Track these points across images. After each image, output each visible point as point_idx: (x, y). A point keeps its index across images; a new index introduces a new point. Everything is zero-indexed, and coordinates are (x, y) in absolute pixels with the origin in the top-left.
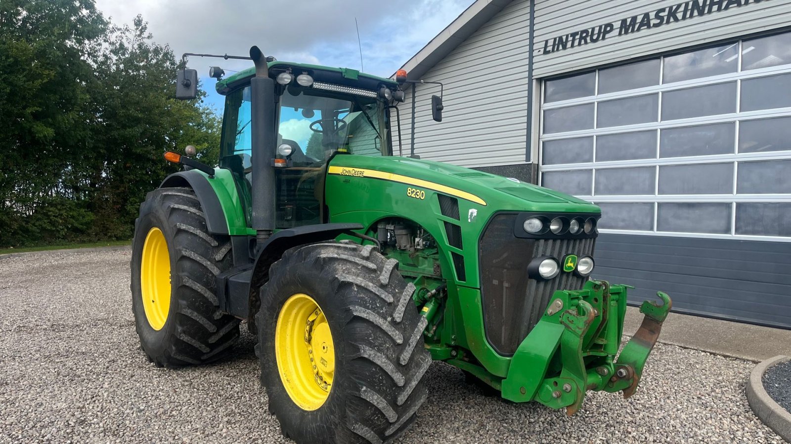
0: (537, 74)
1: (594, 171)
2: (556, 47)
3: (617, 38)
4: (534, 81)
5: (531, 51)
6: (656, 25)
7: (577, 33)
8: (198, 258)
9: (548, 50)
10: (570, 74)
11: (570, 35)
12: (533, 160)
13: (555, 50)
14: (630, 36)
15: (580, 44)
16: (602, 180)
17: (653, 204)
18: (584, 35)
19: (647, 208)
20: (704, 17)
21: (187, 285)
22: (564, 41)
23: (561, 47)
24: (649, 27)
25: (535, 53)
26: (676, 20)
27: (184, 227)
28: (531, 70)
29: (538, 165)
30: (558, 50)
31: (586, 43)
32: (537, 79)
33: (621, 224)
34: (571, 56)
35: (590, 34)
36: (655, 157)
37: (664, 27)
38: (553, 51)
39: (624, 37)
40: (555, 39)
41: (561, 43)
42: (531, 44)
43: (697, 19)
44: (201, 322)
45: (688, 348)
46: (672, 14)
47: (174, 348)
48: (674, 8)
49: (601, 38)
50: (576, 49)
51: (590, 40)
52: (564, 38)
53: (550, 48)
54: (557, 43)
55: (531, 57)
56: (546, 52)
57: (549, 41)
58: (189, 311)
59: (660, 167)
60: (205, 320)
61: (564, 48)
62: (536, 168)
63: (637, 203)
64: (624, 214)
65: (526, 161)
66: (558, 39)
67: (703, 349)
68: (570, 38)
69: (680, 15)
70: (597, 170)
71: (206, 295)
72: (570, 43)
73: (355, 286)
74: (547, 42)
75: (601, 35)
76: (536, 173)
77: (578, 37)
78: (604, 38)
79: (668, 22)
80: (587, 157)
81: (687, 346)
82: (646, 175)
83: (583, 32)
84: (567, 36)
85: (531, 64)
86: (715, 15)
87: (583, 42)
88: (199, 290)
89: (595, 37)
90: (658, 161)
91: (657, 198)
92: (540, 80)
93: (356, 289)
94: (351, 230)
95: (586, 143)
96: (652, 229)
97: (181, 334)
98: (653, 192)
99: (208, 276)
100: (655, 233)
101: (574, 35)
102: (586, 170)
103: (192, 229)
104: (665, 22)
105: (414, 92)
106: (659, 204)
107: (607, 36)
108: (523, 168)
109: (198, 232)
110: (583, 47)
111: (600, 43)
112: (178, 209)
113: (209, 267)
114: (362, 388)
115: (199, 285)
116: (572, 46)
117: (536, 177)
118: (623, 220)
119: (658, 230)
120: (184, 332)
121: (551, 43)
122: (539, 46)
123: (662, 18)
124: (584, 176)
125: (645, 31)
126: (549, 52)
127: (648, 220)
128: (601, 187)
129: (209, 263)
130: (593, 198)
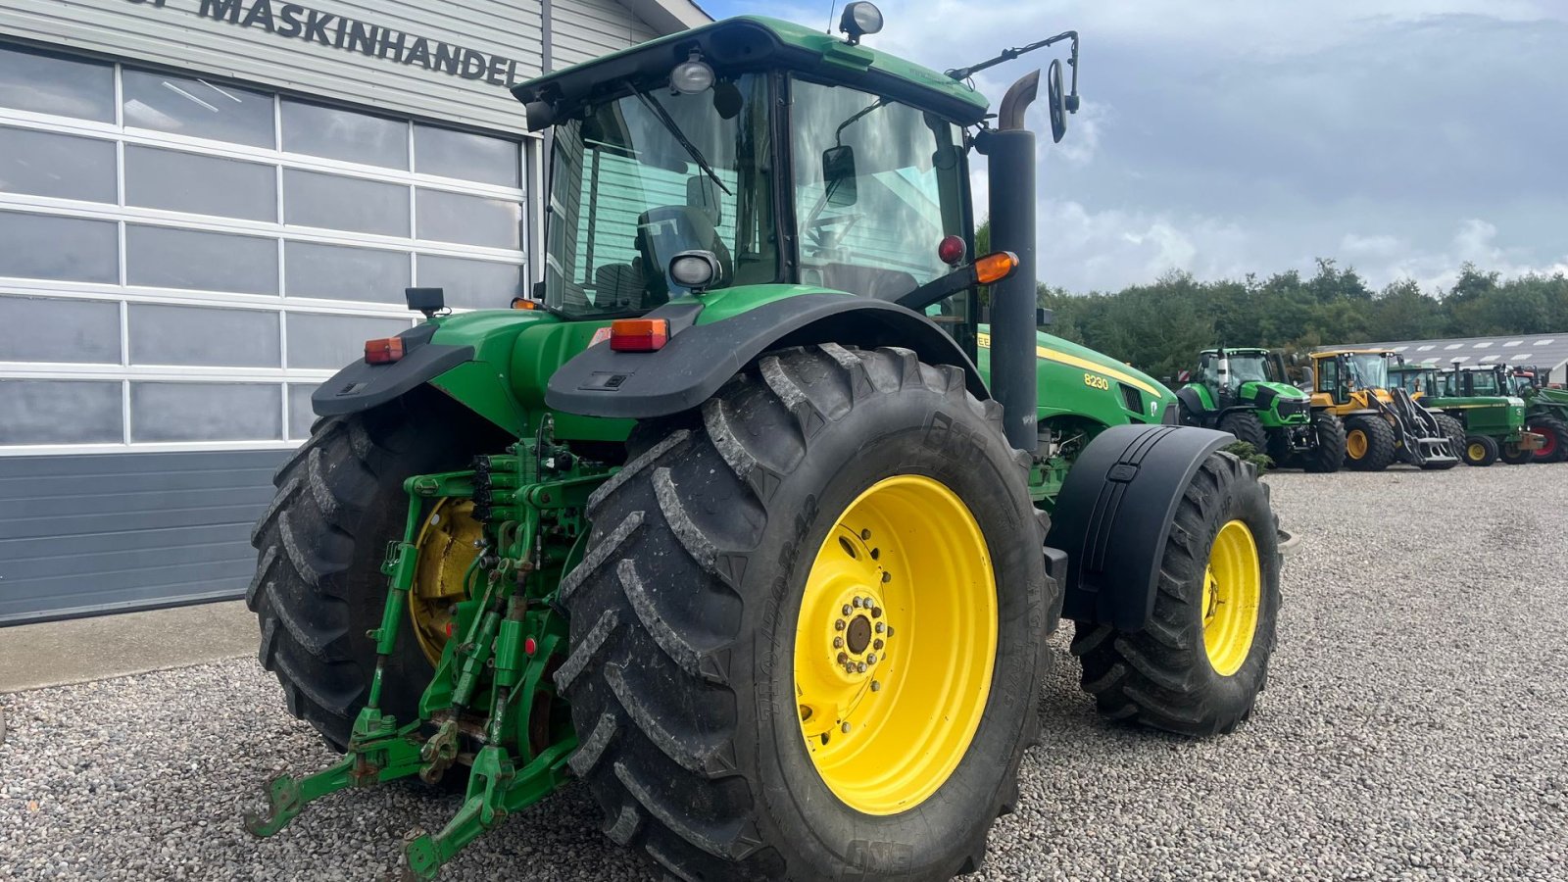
1: (125, 306)
3: (192, 16)
6: (283, 32)
10: (33, 45)
14: (222, 26)
17: (278, 385)
19: (267, 393)
20: (370, 58)
24: (270, 28)
26: (324, 41)
33: (209, 429)
36: (276, 292)
37: (295, 43)
39: (207, 23)
43: (357, 57)
46: (315, 27)
48: (320, 16)
59: (289, 313)
63: (243, 384)
69: (332, 37)
70: (133, 305)
79: (308, 38)
82: (263, 328)
86: (386, 64)
90: (283, 302)
91: (285, 374)
96: (279, 435)
98: (277, 363)
100: (283, 442)
104: (302, 34)
106: (292, 387)
118: (213, 421)
119: (292, 437)
123: (296, 24)
124: (90, 316)
125: (256, 32)
127: (271, 418)
128: (148, 346)
130: (125, 371)
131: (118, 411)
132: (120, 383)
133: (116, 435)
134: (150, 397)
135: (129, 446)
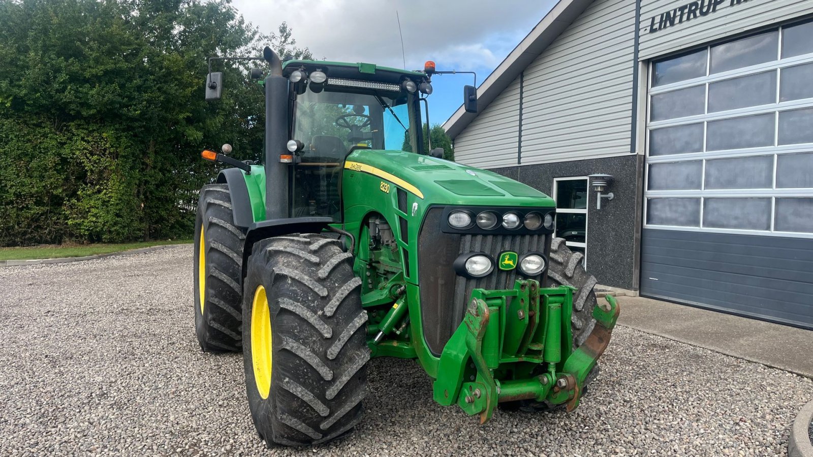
0: (643, 55)
1: (704, 162)
2: (663, 24)
3: (728, 9)
4: (640, 63)
5: (637, 30)
7: (685, 7)
8: (225, 250)
9: (654, 27)
11: (678, 10)
12: (639, 150)
13: (662, 27)
15: (688, 19)
16: (713, 171)
17: (769, 199)
18: (693, 8)
19: (764, 203)
21: (214, 275)
22: (672, 16)
23: (668, 24)
25: (641, 32)
27: (215, 220)
28: (637, 51)
29: (645, 156)
30: (665, 27)
31: (695, 16)
32: (643, 61)
33: (734, 222)
34: (679, 32)
35: (699, 7)
36: (772, 144)
38: (660, 28)
39: (737, 8)
40: (662, 15)
41: (668, 19)
42: (638, 23)
44: (228, 310)
45: (773, 368)
47: (208, 334)
49: (711, 10)
50: (685, 24)
51: (700, 13)
52: (672, 13)
53: (656, 26)
54: (664, 19)
55: (637, 37)
56: (653, 31)
57: (656, 18)
58: (216, 300)
59: (779, 155)
60: (232, 309)
61: (672, 24)
62: (643, 160)
63: (752, 198)
64: (737, 211)
65: (631, 152)
66: (665, 15)
67: (790, 370)
68: (678, 13)
70: (707, 161)
71: (232, 285)
72: (679, 18)
73: (289, 279)
74: (653, 19)
75: (712, 7)
76: (642, 165)
77: (686, 11)
78: (714, 10)
80: (697, 146)
81: (773, 366)
82: (763, 165)
83: (691, 5)
84: (675, 11)
85: (637, 44)
87: (692, 16)
88: (225, 281)
89: (705, 10)
90: (776, 149)
91: (774, 192)
92: (647, 62)
93: (290, 282)
94: (329, 225)
95: (696, 130)
96: (768, 228)
97: (210, 320)
98: (769, 185)
99: (234, 267)
100: (772, 233)
101: (682, 9)
102: (696, 161)
103: (222, 223)
105: (522, 82)
106: (777, 199)
107: (718, 7)
108: (628, 160)
109: (228, 226)
110: (693, 22)
111: (711, 16)
112: (214, 204)
113: (235, 259)
114: (284, 379)
115: (225, 275)
116: (681, 21)
117: (642, 169)
118: (736, 218)
119: (776, 229)
120: (214, 319)
121: (658, 20)
122: (645, 24)
124: (692, 169)
126: (655, 30)
127: (765, 218)
128: (712, 180)
129: (235, 255)
130: (703, 193)
131: (698, 212)
132: (700, 198)
133: (697, 223)
134: (712, 205)
135: (701, 229)
